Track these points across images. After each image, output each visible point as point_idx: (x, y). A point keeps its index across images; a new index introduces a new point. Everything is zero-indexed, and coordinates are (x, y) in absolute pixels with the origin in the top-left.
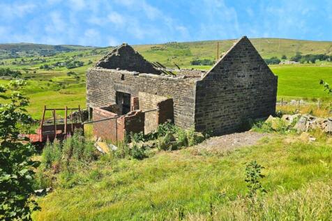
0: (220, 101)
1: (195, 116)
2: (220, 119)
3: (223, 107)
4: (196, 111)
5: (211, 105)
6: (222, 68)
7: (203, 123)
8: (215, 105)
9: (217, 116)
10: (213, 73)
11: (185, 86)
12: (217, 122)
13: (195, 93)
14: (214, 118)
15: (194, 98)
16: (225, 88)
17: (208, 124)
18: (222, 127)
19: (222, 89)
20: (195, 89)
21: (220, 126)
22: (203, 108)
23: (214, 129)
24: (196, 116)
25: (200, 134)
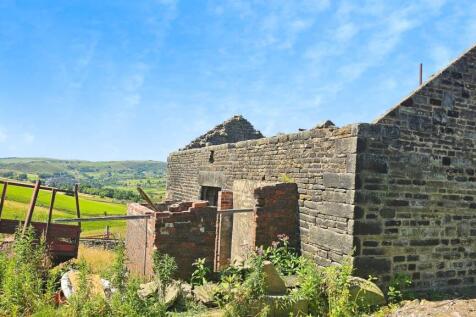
0: (434, 196)
1: (356, 226)
2: (434, 249)
3: (442, 215)
4: (358, 213)
5: (405, 204)
6: (434, 102)
7: (381, 253)
8: (418, 205)
9: (423, 239)
10: (409, 110)
11: (326, 145)
12: (424, 258)
13: (353, 159)
14: (414, 243)
15: (352, 176)
16: (446, 161)
17: (398, 259)
18: (440, 275)
19: (437, 163)
20: (353, 147)
21: (434, 271)
22: (381, 206)
23: (416, 276)
24: (359, 229)
25: (369, 286)
